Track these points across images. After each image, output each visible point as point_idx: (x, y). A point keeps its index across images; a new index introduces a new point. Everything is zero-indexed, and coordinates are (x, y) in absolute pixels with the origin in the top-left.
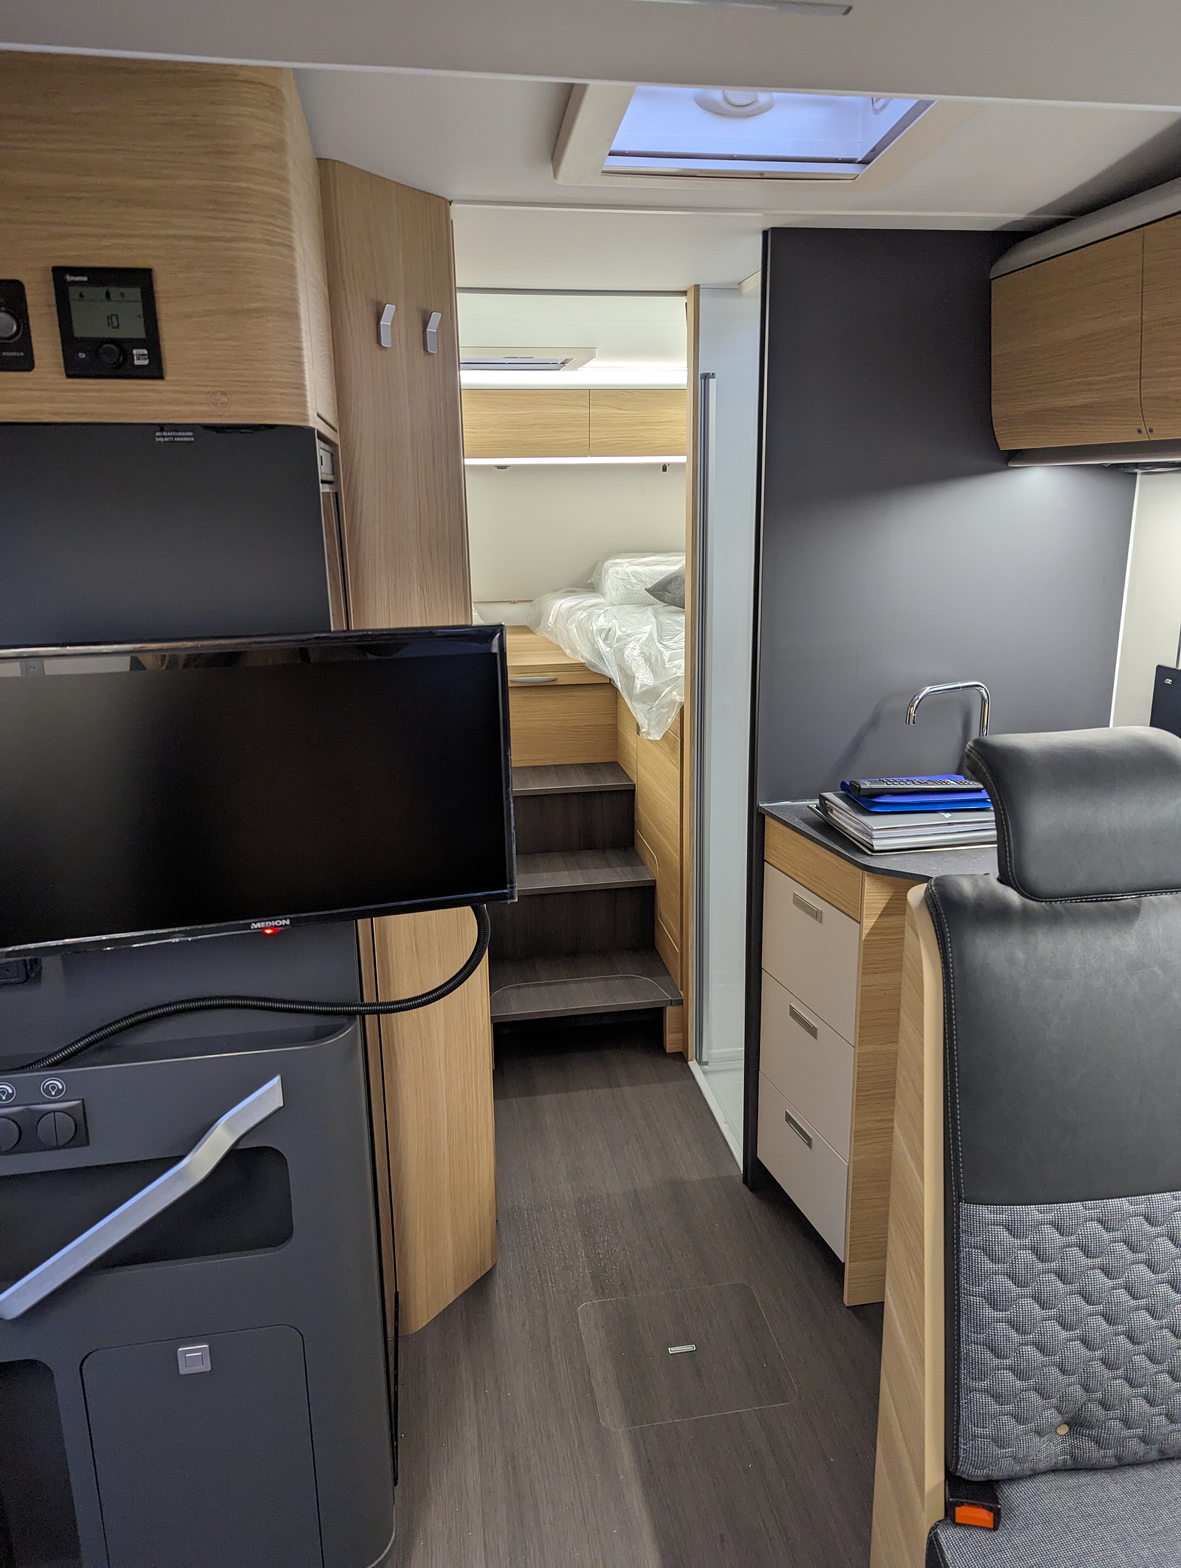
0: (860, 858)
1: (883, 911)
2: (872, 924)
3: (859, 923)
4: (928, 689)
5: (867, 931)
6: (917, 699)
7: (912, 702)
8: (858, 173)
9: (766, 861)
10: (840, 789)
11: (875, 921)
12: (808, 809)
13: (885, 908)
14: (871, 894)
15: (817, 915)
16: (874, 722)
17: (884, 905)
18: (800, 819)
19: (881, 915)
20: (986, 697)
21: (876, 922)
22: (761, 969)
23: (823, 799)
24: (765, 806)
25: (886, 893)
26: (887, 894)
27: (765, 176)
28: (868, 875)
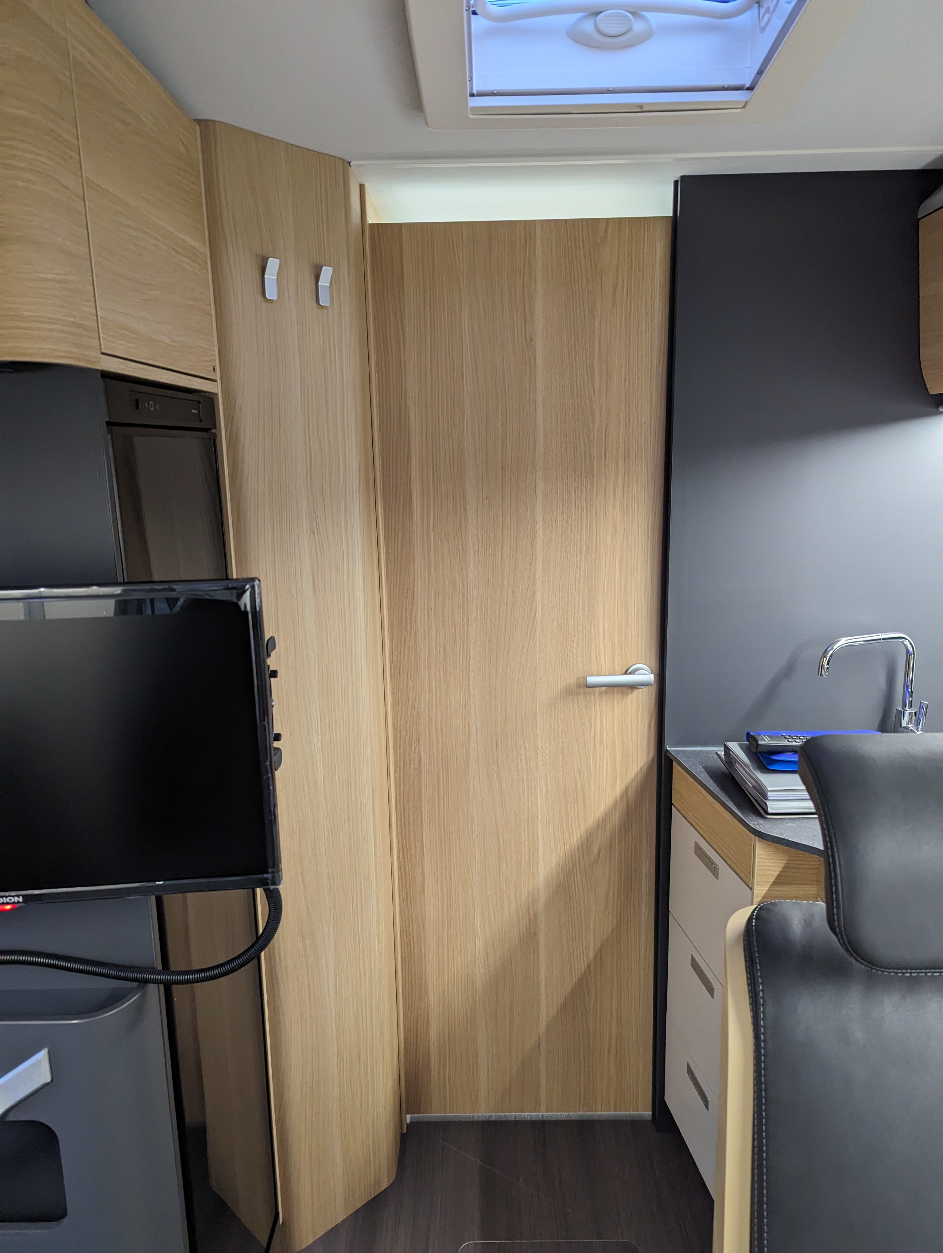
0: (752, 820)
1: (776, 879)
2: (764, 892)
3: (751, 889)
4: (843, 641)
5: (759, 899)
6: (831, 649)
7: (826, 652)
8: (745, 100)
9: (673, 805)
10: (746, 740)
11: (767, 888)
12: (715, 756)
13: (779, 876)
14: (763, 860)
15: (714, 870)
16: (789, 670)
17: (777, 873)
18: (704, 768)
19: (775, 883)
20: (911, 649)
21: (768, 890)
22: (669, 911)
23: (727, 750)
24: (671, 750)
25: (781, 860)
26: (782, 862)
27: (644, 109)
28: (758, 840)
